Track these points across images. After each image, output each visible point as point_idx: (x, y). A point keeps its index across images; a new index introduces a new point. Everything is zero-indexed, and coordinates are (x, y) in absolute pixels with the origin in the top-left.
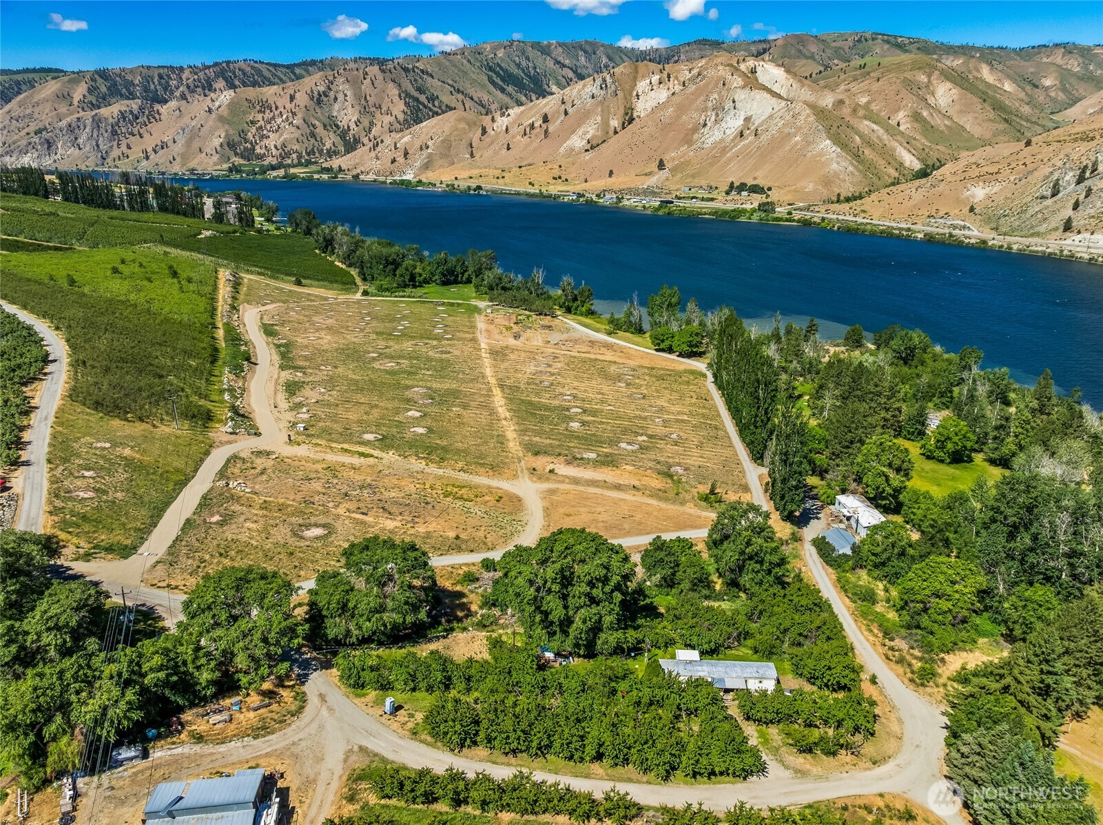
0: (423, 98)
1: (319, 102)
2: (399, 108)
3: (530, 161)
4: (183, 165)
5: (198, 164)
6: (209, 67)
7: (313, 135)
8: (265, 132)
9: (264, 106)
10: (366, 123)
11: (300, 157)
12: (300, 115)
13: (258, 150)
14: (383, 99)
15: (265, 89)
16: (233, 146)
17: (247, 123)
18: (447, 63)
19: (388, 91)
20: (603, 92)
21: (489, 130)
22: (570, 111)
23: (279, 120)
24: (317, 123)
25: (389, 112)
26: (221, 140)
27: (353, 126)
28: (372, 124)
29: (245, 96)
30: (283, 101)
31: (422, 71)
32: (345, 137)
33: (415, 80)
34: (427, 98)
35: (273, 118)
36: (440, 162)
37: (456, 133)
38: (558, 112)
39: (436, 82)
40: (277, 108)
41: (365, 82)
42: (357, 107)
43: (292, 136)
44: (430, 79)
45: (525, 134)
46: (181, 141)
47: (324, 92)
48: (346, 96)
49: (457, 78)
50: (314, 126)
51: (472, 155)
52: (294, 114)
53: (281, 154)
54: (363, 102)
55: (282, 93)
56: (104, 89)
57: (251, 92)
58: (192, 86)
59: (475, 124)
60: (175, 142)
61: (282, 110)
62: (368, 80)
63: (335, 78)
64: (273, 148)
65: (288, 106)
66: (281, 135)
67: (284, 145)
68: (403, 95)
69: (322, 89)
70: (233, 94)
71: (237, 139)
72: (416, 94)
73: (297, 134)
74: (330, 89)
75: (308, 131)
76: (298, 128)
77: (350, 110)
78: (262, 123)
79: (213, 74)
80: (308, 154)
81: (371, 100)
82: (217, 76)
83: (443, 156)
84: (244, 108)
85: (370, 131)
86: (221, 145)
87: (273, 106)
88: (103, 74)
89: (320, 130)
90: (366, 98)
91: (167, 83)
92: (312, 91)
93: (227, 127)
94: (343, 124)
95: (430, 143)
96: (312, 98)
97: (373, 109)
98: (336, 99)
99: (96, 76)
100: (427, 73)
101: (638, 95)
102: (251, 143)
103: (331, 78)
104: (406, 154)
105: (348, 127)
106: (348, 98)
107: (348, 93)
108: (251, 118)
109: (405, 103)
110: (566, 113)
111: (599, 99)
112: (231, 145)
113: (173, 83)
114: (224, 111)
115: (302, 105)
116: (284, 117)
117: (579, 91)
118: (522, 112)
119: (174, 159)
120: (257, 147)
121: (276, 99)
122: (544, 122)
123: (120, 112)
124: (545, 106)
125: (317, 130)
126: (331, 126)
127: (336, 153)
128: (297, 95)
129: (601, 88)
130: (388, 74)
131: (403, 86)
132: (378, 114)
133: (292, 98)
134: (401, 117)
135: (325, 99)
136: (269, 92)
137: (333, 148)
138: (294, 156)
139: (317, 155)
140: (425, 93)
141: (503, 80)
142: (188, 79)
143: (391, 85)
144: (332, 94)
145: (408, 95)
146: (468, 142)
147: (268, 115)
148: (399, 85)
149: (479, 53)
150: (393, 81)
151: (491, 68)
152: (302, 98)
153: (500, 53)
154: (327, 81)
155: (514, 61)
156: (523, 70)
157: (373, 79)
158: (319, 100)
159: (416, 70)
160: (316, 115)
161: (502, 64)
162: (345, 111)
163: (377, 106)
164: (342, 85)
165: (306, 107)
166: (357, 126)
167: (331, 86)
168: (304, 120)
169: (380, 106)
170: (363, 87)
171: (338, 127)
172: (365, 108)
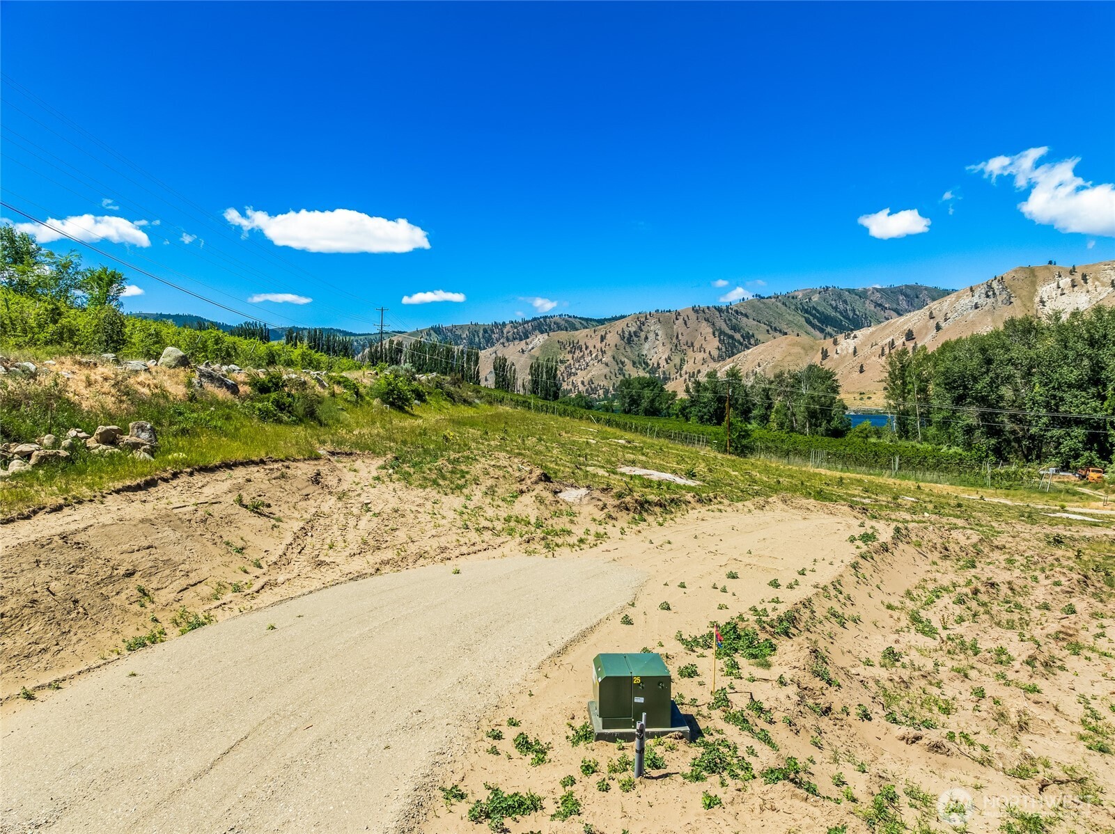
0: (738, 336)
1: (629, 341)
2: (713, 344)
6: (527, 322)
7: (621, 372)
8: (573, 370)
9: (575, 347)
10: (677, 360)
11: (607, 391)
12: (609, 353)
14: (695, 337)
15: (576, 333)
18: (762, 306)
19: (701, 330)
20: (992, 300)
21: (831, 353)
22: (943, 325)
23: (588, 359)
24: (626, 360)
25: (702, 349)
27: (663, 363)
28: (682, 361)
29: (556, 339)
30: (594, 342)
31: (736, 312)
32: (655, 373)
33: (730, 320)
34: (742, 336)
35: (583, 357)
37: (789, 358)
38: (926, 327)
39: (751, 322)
40: (587, 348)
41: (677, 322)
42: (669, 346)
43: (600, 372)
44: (745, 319)
45: (883, 354)
47: (635, 332)
48: (657, 335)
49: (773, 320)
50: (623, 363)
52: (603, 352)
53: (587, 390)
54: (675, 340)
55: (593, 335)
57: (563, 336)
58: (511, 338)
59: (812, 348)
61: (592, 349)
62: (681, 320)
63: (646, 319)
64: (580, 384)
65: (599, 345)
66: (590, 371)
67: (591, 381)
68: (717, 333)
69: (633, 329)
70: (547, 337)
72: (730, 332)
73: (605, 370)
74: (642, 330)
75: (617, 368)
76: (607, 365)
77: (661, 348)
78: (572, 362)
79: (530, 327)
80: (615, 390)
81: (683, 339)
82: (534, 329)
84: (555, 349)
85: (681, 369)
87: (584, 347)
88: (437, 330)
89: (629, 367)
90: (677, 337)
91: (490, 336)
92: (623, 332)
94: (653, 361)
95: (758, 370)
96: (623, 338)
97: (685, 347)
98: (646, 338)
99: (432, 332)
100: (742, 314)
101: (1042, 302)
103: (643, 320)
105: (658, 364)
106: (659, 337)
107: (660, 333)
108: (561, 358)
109: (720, 340)
110: (938, 328)
111: (986, 308)
113: (495, 336)
115: (613, 344)
116: (594, 356)
117: (952, 304)
118: (872, 333)
120: (565, 384)
121: (586, 340)
122: (907, 340)
124: (905, 323)
125: (626, 368)
126: (640, 363)
128: (608, 336)
129: (988, 296)
130: (701, 314)
131: (717, 325)
132: (690, 352)
133: (603, 338)
134: (715, 353)
135: (635, 339)
136: (580, 335)
138: (601, 392)
140: (739, 331)
142: (508, 332)
143: (704, 324)
144: (643, 335)
145: (722, 333)
147: (578, 354)
148: (713, 324)
149: (793, 298)
150: (707, 320)
151: (806, 311)
152: (613, 338)
153: (815, 298)
154: (638, 323)
155: (831, 305)
156: (841, 313)
157: (686, 319)
158: (629, 339)
159: (730, 311)
160: (625, 353)
161: (819, 308)
162: (656, 349)
163: (689, 344)
164: (653, 326)
165: (616, 346)
166: (667, 363)
167: (643, 327)
168: (614, 358)
169: (692, 344)
170: (675, 327)
171: (647, 364)
172: (676, 346)
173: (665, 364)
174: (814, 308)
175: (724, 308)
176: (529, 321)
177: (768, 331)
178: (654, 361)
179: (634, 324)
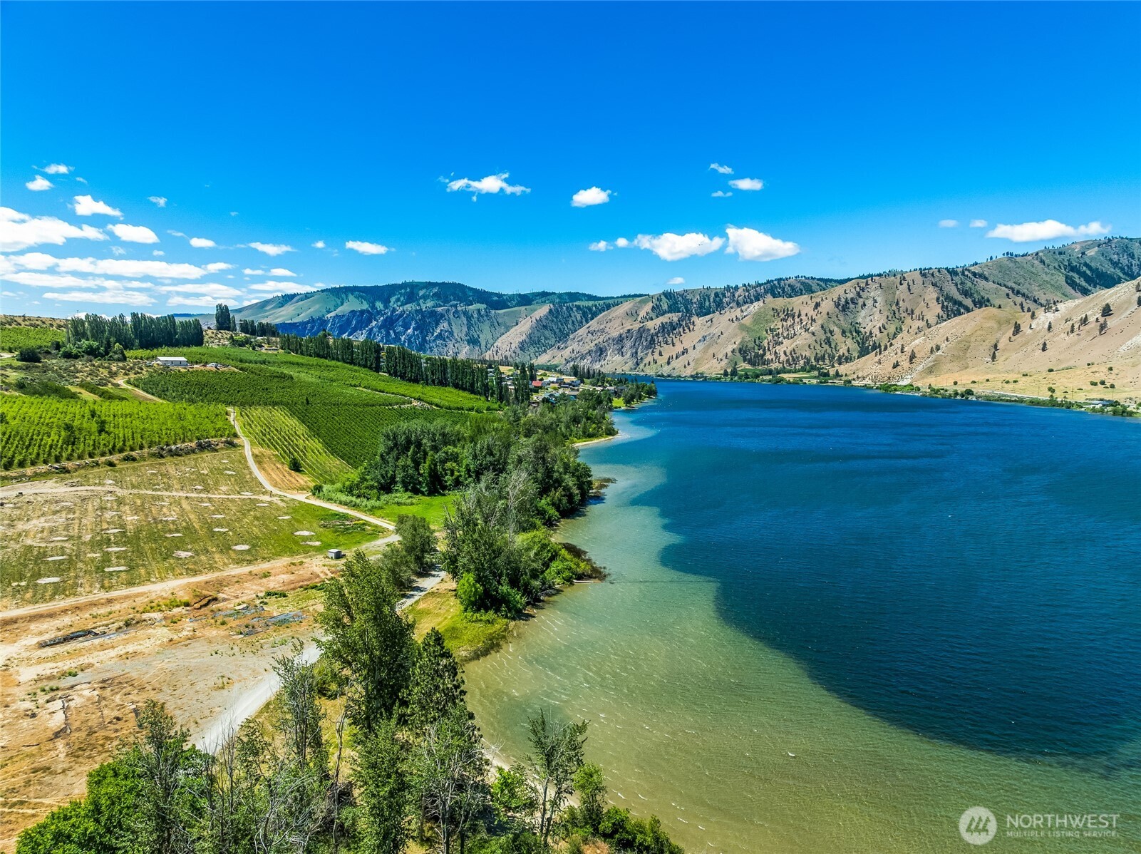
0: (967, 301)
2: (933, 312)
3: (1071, 364)
4: (695, 369)
5: (709, 369)
7: (828, 341)
8: (781, 339)
9: (789, 314)
10: (892, 329)
11: (808, 362)
12: (819, 322)
13: (768, 356)
14: (918, 304)
15: (794, 299)
16: (745, 352)
17: (766, 331)
18: (1012, 265)
19: (925, 296)
21: (1024, 328)
23: (797, 327)
24: (836, 329)
25: (921, 318)
26: (735, 346)
27: (876, 331)
28: (899, 330)
29: (772, 306)
30: (808, 309)
31: (974, 274)
32: (863, 343)
33: (963, 283)
34: (973, 301)
35: (793, 325)
36: (949, 366)
37: (979, 333)
39: (990, 285)
40: (799, 315)
41: (901, 287)
42: (886, 313)
43: (805, 342)
44: (984, 282)
45: (1072, 331)
46: (700, 347)
47: (852, 299)
48: (875, 301)
49: (1022, 281)
50: (831, 332)
51: (994, 357)
52: (814, 321)
53: (788, 361)
54: (894, 307)
55: (809, 302)
56: (665, 307)
57: (779, 301)
60: (694, 348)
61: (804, 317)
62: (905, 286)
63: (867, 284)
64: (782, 354)
65: (812, 313)
66: (795, 341)
67: (794, 351)
68: (942, 299)
69: (849, 296)
70: (762, 305)
71: (751, 345)
72: (959, 298)
73: (811, 340)
74: (860, 297)
75: (824, 337)
76: (813, 334)
77: (877, 316)
78: (781, 330)
80: (817, 360)
81: (903, 306)
83: (955, 358)
84: (768, 317)
85: (894, 338)
86: (733, 351)
87: (797, 315)
88: (668, 295)
89: (838, 336)
90: (897, 304)
92: (839, 299)
93: (744, 334)
95: (943, 346)
96: (837, 305)
97: (904, 315)
98: (864, 305)
99: (662, 297)
100: (982, 276)
102: (764, 350)
103: (863, 285)
104: (913, 357)
105: (871, 333)
106: (877, 305)
107: (879, 299)
108: (772, 326)
109: (943, 307)
110: (1140, 303)
112: (743, 351)
114: (747, 321)
115: (824, 313)
116: (803, 324)
119: (689, 364)
120: (768, 353)
121: (801, 307)
122: (1104, 315)
123: (662, 323)
126: (851, 332)
127: (848, 360)
128: (823, 304)
130: (930, 278)
131: (946, 290)
132: (908, 320)
133: (817, 305)
134: (934, 321)
135: (852, 306)
136: (797, 303)
137: (846, 354)
139: (827, 362)
140: (971, 295)
141: (1088, 280)
143: (931, 288)
144: (860, 301)
145: (948, 298)
146: (994, 342)
147: (790, 322)
148: (941, 289)
149: (1060, 253)
150: (934, 285)
151: (1073, 269)
152: (827, 306)
153: (1091, 253)
154: (858, 289)
155: (1110, 260)
156: (1122, 269)
157: (911, 283)
158: (844, 307)
159: (966, 273)
160: (837, 322)
161: (1093, 265)
162: (872, 317)
163: (909, 312)
164: (874, 292)
165: (828, 314)
166: (881, 332)
167: (861, 293)
168: (822, 327)
169: (912, 311)
170: (898, 292)
171: (858, 332)
172: (894, 313)
173: (878, 333)
174: (1086, 265)
175: (960, 270)
176: (762, 284)
177: (1008, 295)
178: (867, 330)
179: (853, 290)
